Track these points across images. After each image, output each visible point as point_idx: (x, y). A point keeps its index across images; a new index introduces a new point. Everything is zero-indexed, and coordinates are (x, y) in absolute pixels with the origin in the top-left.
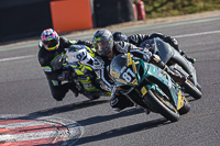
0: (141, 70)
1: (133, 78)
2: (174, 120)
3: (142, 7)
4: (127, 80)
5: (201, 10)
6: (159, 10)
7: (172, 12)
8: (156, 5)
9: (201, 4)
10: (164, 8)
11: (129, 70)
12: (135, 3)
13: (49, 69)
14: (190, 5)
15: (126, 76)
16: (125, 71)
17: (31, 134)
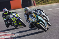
0: (37, 18)
1: (35, 20)
2: (46, 31)
3: (35, 2)
4: (34, 20)
5: (51, 3)
6: (39, 3)
7: (43, 3)
8: (39, 2)
9: (51, 2)
10: (41, 2)
11: (34, 18)
12: (33, 1)
13: (5, 19)
14: (48, 2)
15: (33, 19)
16: (33, 18)
17: (5, 36)
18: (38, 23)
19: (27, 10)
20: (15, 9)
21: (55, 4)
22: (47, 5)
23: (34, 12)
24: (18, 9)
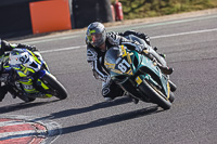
0: (136, 61)
1: (128, 69)
3: (120, 8)
5: (178, 11)
6: (137, 11)
7: (149, 12)
8: (134, 6)
9: (178, 5)
10: (142, 9)
11: (124, 61)
12: (113, 4)
14: (168, 6)
15: (121, 67)
16: (120, 62)
18: (139, 80)
19: (98, 34)
20: (47, 33)
21: (193, 12)
22: (166, 18)
23: (121, 40)
24: (58, 34)
